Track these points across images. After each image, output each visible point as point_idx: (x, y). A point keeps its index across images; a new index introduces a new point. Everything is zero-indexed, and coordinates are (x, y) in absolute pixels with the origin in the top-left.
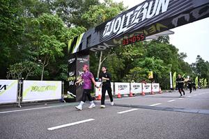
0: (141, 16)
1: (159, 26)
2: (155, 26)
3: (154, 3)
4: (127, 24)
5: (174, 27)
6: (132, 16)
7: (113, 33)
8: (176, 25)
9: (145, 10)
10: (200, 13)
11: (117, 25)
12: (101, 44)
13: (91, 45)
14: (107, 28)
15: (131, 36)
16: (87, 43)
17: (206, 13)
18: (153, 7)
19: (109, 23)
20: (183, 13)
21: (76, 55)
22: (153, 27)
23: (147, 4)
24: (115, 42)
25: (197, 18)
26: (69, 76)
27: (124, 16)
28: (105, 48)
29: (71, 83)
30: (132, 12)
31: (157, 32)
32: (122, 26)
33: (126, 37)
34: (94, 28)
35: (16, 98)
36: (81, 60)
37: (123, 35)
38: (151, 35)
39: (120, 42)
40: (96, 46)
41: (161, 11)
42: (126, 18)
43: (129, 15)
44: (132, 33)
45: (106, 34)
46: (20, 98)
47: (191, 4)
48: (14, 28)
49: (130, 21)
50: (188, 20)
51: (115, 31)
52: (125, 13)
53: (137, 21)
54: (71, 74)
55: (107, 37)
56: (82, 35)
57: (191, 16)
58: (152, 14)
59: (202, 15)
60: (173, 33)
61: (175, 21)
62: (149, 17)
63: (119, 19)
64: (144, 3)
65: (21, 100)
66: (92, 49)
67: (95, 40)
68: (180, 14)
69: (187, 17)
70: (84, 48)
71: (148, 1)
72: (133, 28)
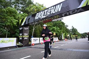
0: (51, 12)
1: (57, 16)
3: (55, 7)
4: (45, 15)
5: (63, 17)
6: (47, 12)
7: (39, 18)
8: (64, 16)
10: (72, 12)
11: (41, 15)
12: (34, 22)
13: (30, 22)
14: (37, 16)
15: (47, 19)
16: (28, 21)
17: (75, 12)
18: (55, 9)
19: (37, 14)
20: (66, 12)
21: (23, 26)
22: (55, 16)
24: (40, 21)
26: (19, 35)
27: (44, 11)
28: (36, 24)
29: (21, 39)
30: (47, 10)
31: (57, 18)
32: (43, 15)
33: (45, 20)
34: (31, 15)
36: (25, 28)
37: (43, 19)
38: (54, 19)
39: (42, 22)
40: (32, 23)
42: (45, 12)
43: (46, 11)
44: (47, 18)
45: (36, 18)
47: (69, 9)
49: (46, 13)
50: (68, 15)
52: (44, 10)
53: (49, 14)
54: (21, 34)
55: (37, 19)
56: (26, 18)
57: (69, 13)
59: (73, 13)
60: (63, 19)
61: (63, 15)
62: (54, 12)
63: (42, 12)
66: (30, 24)
67: (31, 20)
68: (65, 12)
69: (68, 13)
70: (27, 23)
71: (53, 6)
72: (47, 17)
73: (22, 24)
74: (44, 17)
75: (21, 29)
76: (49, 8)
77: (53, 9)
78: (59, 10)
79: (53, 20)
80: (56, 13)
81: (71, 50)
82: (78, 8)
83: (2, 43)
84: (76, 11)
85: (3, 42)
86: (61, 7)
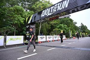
0: (57, 9)
2: (63, 13)
3: (62, 3)
4: (51, 12)
6: (53, 8)
7: (45, 15)
9: (59, 6)
11: (47, 12)
12: (40, 20)
13: (36, 20)
14: (43, 13)
15: (53, 17)
16: (34, 19)
18: (62, 5)
19: (43, 11)
21: (29, 24)
22: (62, 13)
23: (59, 4)
24: (46, 19)
25: (80, 10)
26: (26, 33)
27: (50, 8)
28: (42, 21)
29: (28, 36)
30: (53, 7)
31: (64, 15)
32: (49, 13)
33: (51, 17)
34: (37, 13)
35: (3, 44)
37: (49, 16)
38: (61, 16)
39: (48, 19)
40: (38, 21)
41: (65, 7)
42: (51, 9)
43: (52, 8)
45: (42, 15)
46: (5, 44)
48: (2, 12)
49: (52, 11)
50: (76, 11)
51: (46, 15)
52: (50, 7)
53: (55, 11)
54: (28, 32)
55: (43, 17)
56: (32, 16)
57: (77, 9)
58: (62, 8)
60: (70, 16)
62: (60, 9)
63: (48, 9)
64: (58, 3)
65: (6, 44)
67: (38, 18)
68: (73, 8)
70: (33, 21)
71: (60, 2)
72: (53, 14)
73: (29, 22)
74: (50, 14)
75: (27, 27)
76: (55, 5)
77: (59, 5)
78: (66, 6)
79: (59, 17)
80: (63, 9)
81: (79, 49)
82: (88, 3)
83: (11, 41)
84: (85, 6)
85: (11, 39)
86: (68, 2)
